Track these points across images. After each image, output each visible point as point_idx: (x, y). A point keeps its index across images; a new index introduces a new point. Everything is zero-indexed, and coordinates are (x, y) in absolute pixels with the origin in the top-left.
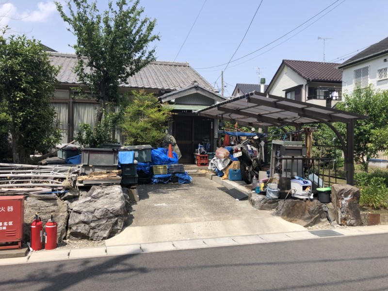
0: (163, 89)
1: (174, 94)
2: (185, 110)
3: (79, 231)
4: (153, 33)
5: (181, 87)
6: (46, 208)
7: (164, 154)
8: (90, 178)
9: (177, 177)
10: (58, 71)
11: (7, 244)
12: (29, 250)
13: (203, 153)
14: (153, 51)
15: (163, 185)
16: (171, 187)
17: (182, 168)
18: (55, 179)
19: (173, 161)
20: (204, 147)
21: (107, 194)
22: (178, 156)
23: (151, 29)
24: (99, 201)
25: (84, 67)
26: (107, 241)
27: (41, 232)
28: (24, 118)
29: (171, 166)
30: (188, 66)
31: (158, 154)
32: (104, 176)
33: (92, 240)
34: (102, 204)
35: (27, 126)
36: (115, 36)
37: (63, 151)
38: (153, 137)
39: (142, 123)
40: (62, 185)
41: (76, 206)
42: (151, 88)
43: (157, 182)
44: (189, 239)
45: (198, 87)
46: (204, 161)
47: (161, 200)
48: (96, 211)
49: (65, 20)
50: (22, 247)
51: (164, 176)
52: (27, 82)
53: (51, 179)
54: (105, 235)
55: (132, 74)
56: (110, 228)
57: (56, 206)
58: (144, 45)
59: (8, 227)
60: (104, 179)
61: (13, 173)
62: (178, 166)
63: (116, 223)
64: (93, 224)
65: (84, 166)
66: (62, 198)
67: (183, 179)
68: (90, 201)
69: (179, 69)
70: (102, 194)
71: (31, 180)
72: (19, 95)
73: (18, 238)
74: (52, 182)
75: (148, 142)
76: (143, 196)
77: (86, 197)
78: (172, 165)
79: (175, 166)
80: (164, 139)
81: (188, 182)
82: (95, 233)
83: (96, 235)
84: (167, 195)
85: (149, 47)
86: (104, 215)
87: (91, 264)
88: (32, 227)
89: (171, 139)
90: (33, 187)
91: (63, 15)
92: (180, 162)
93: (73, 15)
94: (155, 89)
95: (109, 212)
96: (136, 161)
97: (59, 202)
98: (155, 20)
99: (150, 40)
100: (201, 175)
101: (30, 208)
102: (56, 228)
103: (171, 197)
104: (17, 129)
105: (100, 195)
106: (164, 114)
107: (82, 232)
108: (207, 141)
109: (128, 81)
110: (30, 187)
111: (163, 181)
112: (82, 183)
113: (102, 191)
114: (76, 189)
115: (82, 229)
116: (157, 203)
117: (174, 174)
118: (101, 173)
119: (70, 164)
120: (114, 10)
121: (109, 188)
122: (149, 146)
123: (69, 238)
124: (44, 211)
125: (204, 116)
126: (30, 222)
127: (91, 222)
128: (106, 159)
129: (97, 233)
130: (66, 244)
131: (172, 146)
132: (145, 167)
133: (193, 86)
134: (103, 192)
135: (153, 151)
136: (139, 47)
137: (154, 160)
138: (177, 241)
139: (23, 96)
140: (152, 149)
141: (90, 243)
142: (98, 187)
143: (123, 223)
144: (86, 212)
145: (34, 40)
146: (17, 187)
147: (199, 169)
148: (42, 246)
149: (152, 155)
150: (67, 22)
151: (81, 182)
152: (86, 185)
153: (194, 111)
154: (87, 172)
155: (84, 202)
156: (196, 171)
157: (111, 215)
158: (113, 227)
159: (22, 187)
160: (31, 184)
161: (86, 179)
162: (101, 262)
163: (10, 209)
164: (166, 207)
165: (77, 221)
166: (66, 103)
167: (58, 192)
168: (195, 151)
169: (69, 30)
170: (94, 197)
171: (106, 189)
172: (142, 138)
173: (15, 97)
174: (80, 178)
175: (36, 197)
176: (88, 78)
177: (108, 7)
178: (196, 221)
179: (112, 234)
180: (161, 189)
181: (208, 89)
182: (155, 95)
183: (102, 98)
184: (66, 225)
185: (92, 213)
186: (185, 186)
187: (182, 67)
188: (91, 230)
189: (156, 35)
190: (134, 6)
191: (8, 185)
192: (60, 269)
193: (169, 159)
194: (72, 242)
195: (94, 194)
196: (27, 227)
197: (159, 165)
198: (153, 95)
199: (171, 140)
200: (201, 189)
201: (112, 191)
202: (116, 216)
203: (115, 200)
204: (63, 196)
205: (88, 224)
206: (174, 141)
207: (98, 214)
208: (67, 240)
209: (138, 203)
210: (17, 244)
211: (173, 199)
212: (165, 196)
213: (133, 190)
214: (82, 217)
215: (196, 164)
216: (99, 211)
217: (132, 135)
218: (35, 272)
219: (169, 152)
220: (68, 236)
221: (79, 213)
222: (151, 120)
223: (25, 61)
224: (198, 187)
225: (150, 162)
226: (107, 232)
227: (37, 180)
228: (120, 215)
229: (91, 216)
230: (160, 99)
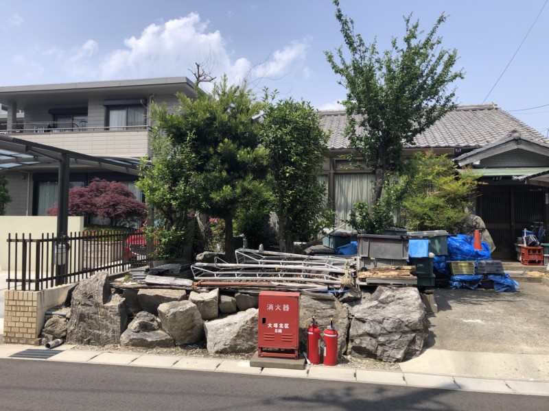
0: (457, 147)
1: (478, 153)
2: (499, 177)
3: (364, 346)
4: (453, 70)
5: (487, 142)
6: (322, 311)
7: (468, 245)
8: (375, 276)
9: (492, 281)
10: (328, 137)
11: (279, 351)
12: (306, 363)
13: (533, 244)
14: (453, 95)
15: (469, 292)
16: (483, 295)
17: (501, 267)
18: (331, 273)
19: (484, 256)
20: (534, 234)
21: (399, 299)
22: (490, 248)
23: (451, 65)
24: (388, 307)
25: (357, 127)
26: (402, 365)
27: (319, 341)
28: (293, 196)
29: (481, 263)
30: (496, 109)
31: (458, 245)
32: (394, 273)
33: (381, 360)
34: (393, 313)
35: (296, 206)
36: (403, 82)
37: (330, 238)
38: (448, 218)
39: (431, 198)
40: (340, 282)
41: (358, 312)
42: (440, 147)
43: (458, 286)
44: (532, 379)
45: (520, 139)
46: (536, 258)
47: (474, 315)
48: (385, 321)
49: (337, 72)
50: (299, 357)
51: (470, 277)
52: (297, 154)
53: (327, 274)
54: (399, 356)
55: (421, 130)
56: (406, 347)
57: (334, 310)
58: (439, 89)
59: (284, 329)
60: (394, 278)
61: (283, 264)
62: (492, 264)
63: (413, 341)
64: (381, 339)
65: (363, 259)
66: (341, 299)
67: (501, 284)
68: (377, 307)
69: (480, 114)
70: (393, 298)
71: (302, 273)
72: (289, 170)
73: (294, 345)
74: (327, 278)
75: (441, 226)
76: (443, 306)
77: (371, 300)
78: (483, 261)
79: (487, 263)
80: (465, 221)
81: (510, 289)
82: (384, 351)
83: (386, 354)
84: (480, 307)
85: (446, 90)
86: (396, 328)
87: (389, 394)
88: (309, 333)
89: (478, 221)
90: (305, 282)
91: (334, 67)
92: (494, 256)
93: (344, 63)
94: (446, 147)
95: (403, 325)
96: (432, 255)
97: (337, 303)
98: (455, 52)
99: (447, 81)
100: (531, 280)
101: (305, 309)
102: (336, 338)
103: (488, 311)
104: (285, 211)
105: (389, 299)
106: (464, 184)
107: (367, 348)
108: (539, 225)
109: (415, 141)
110: (301, 282)
111: (467, 285)
112: (365, 281)
113: (393, 294)
114: (357, 289)
115: (367, 343)
116: (467, 318)
117: (486, 275)
118: (387, 270)
119: (341, 255)
120: (400, 48)
121: (402, 290)
122: (444, 232)
123: (350, 353)
124: (320, 314)
125: (537, 184)
126: (305, 327)
127: (380, 335)
128: (392, 250)
129: (387, 351)
130: (348, 361)
131: (480, 231)
132: (439, 262)
133: (512, 138)
134: (394, 296)
135: (449, 239)
136: (433, 92)
137: (452, 254)
138: (512, 380)
139: (293, 170)
140: (448, 237)
141: (379, 364)
142: (386, 288)
143: (423, 341)
144: (372, 321)
145: (303, 103)
146: (287, 281)
147: (526, 269)
148: (320, 360)
149: (449, 245)
150: (339, 74)
151: (363, 280)
152: (370, 284)
153: (515, 178)
154: (367, 267)
155: (369, 308)
156: (521, 272)
157: (407, 329)
158: (409, 346)
159: (292, 281)
160: (303, 279)
161: (370, 276)
162: (402, 393)
163: (286, 308)
164: (483, 326)
165: (361, 332)
166: (326, 175)
167: (335, 291)
168: (516, 241)
169: (340, 83)
170: (382, 302)
171: (398, 292)
172: (432, 219)
173: (284, 173)
174: (362, 275)
175: (311, 296)
176: (361, 141)
177: (392, 45)
178: (540, 354)
179: (407, 356)
180: (467, 297)
181: (536, 140)
182: (449, 157)
183: (381, 167)
184: (346, 336)
185: (380, 323)
186: (508, 296)
187: (486, 111)
188: (379, 347)
189: (458, 72)
190: (428, 39)
191: (276, 278)
192: (351, 392)
193: (477, 252)
194: (355, 359)
195: (382, 297)
196: (303, 332)
197: (461, 260)
198: (446, 157)
199: (477, 223)
200: (538, 303)
201: (406, 295)
202: (414, 331)
203: (410, 309)
204: (341, 297)
205: (375, 338)
206: (482, 224)
207: (388, 325)
208: (349, 357)
209: (436, 314)
210: (294, 353)
211: (492, 315)
212: (478, 308)
213: (428, 296)
214: (366, 328)
215: (520, 262)
216: (389, 321)
217: (416, 216)
218: (321, 391)
219: (476, 241)
220: (349, 350)
221: (363, 321)
222: (443, 194)
223: (295, 129)
224: (531, 298)
225: (445, 256)
226: (402, 352)
227: (309, 274)
228: (419, 330)
229: (378, 328)
230: (456, 162)
